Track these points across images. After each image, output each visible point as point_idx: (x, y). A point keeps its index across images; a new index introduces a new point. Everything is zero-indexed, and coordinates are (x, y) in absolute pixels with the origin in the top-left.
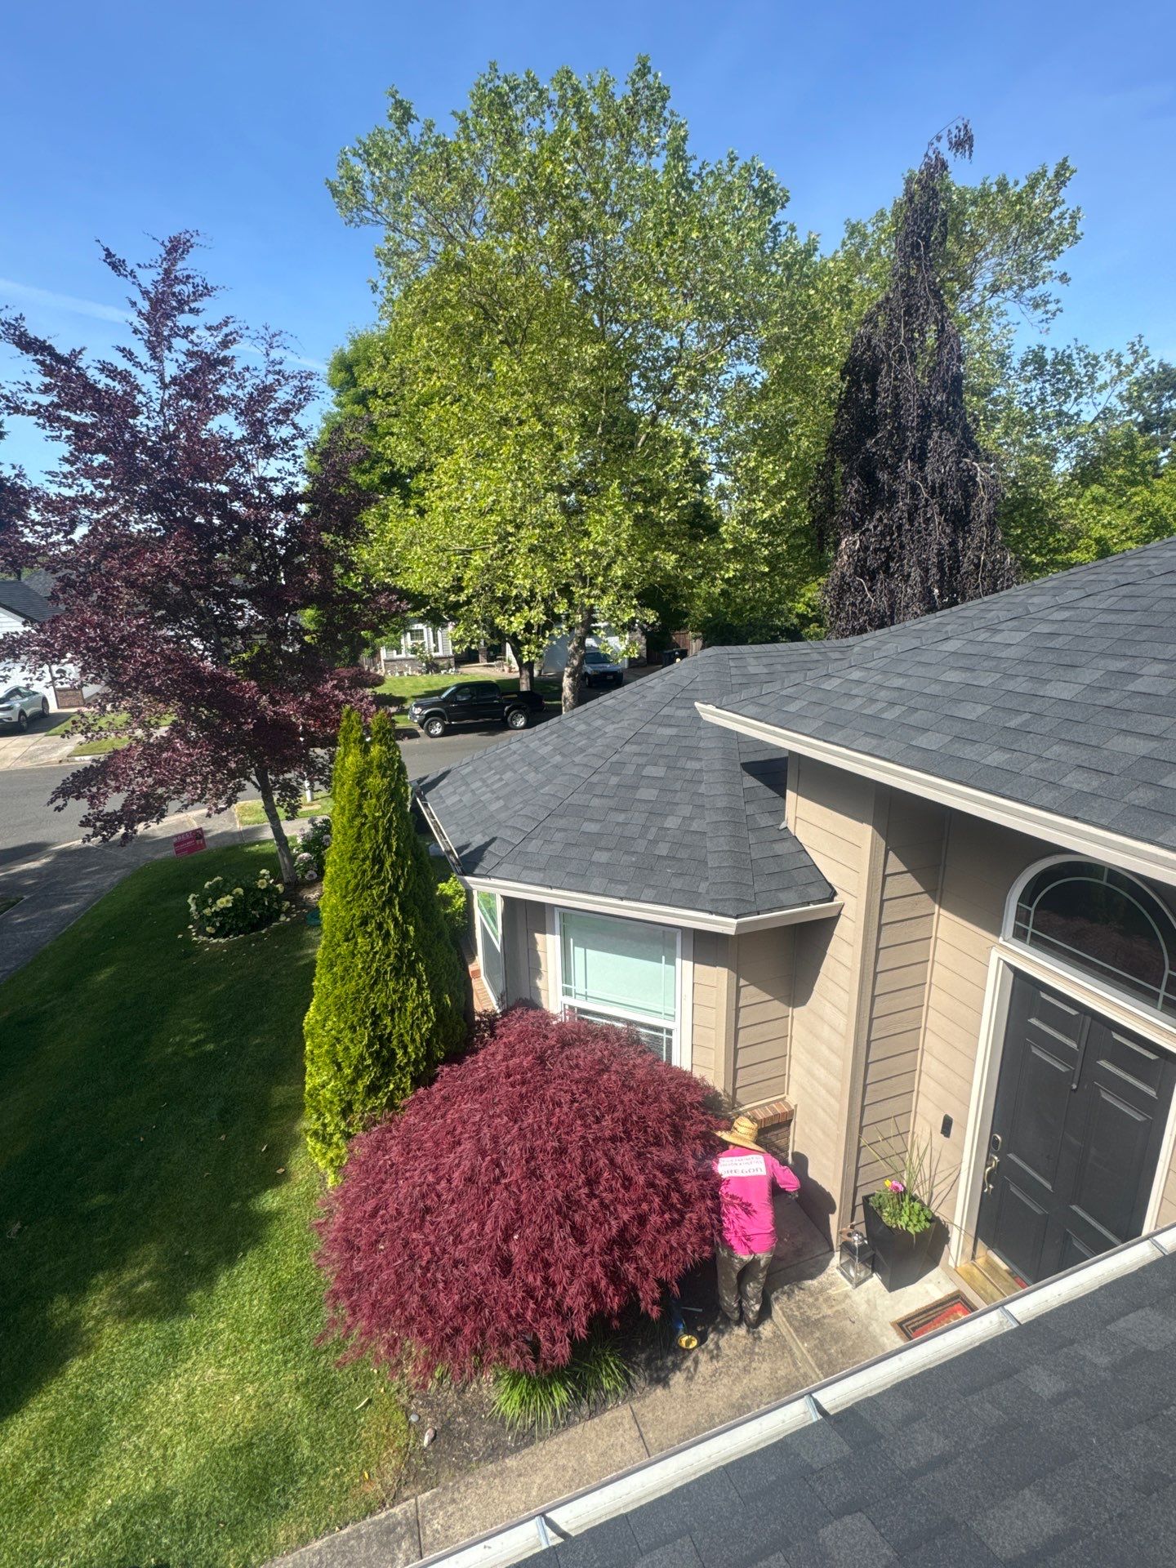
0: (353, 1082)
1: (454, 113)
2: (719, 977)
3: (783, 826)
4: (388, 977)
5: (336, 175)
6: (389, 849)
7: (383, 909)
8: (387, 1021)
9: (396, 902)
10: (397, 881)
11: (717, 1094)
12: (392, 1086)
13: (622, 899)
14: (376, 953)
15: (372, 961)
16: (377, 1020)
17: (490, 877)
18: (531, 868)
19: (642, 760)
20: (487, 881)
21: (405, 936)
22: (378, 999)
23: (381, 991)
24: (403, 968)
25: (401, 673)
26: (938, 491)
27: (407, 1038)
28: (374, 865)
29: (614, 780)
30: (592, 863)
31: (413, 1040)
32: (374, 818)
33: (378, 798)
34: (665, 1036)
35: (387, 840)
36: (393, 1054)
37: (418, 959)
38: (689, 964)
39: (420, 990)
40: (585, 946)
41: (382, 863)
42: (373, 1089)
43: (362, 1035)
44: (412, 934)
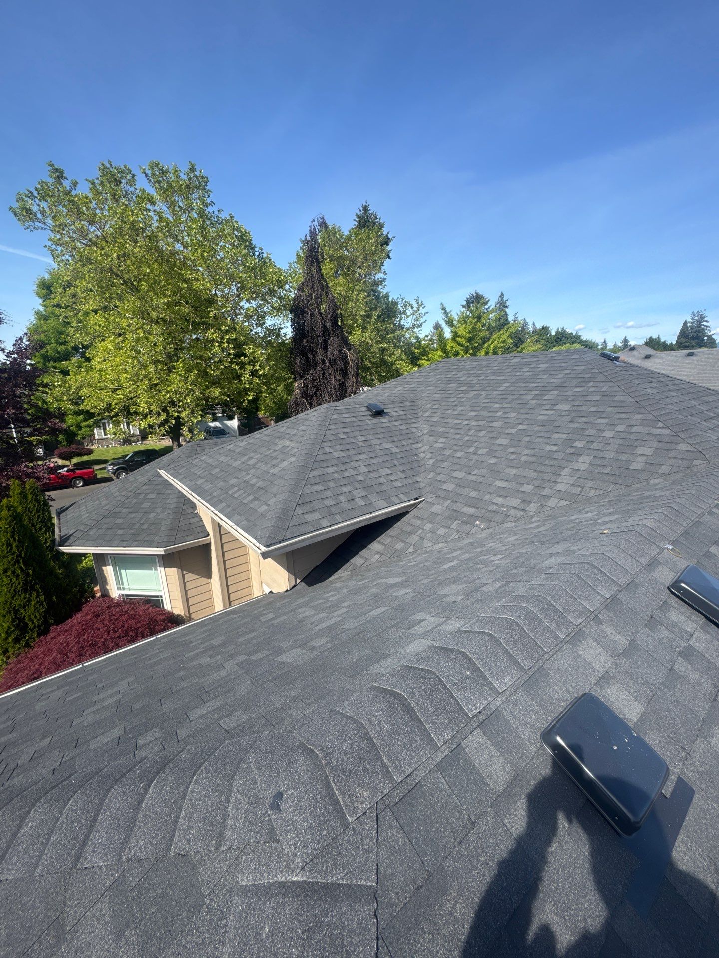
0: (7, 639)
1: (87, 180)
2: (173, 572)
3: (196, 512)
4: (21, 593)
5: (16, 205)
6: (15, 540)
7: (15, 565)
8: (22, 611)
9: (21, 561)
10: (21, 552)
11: (182, 617)
12: (27, 638)
13: (125, 547)
14: (14, 583)
15: (12, 587)
16: (16, 611)
17: (72, 546)
18: (89, 541)
19: (148, 492)
20: (71, 548)
21: (28, 575)
22: (18, 602)
23: (18, 599)
24: (28, 588)
25: (108, 446)
26: (333, 362)
27: (32, 617)
28: (8, 547)
29: (135, 501)
30: (116, 535)
31: (36, 617)
32: (5, 528)
33: (6, 520)
34: (160, 599)
35: (13, 537)
36: (27, 624)
37: (35, 584)
38: (163, 569)
39: (38, 596)
40: (125, 568)
41: (11, 545)
42: (17, 640)
43: (9, 618)
44: (31, 573)
